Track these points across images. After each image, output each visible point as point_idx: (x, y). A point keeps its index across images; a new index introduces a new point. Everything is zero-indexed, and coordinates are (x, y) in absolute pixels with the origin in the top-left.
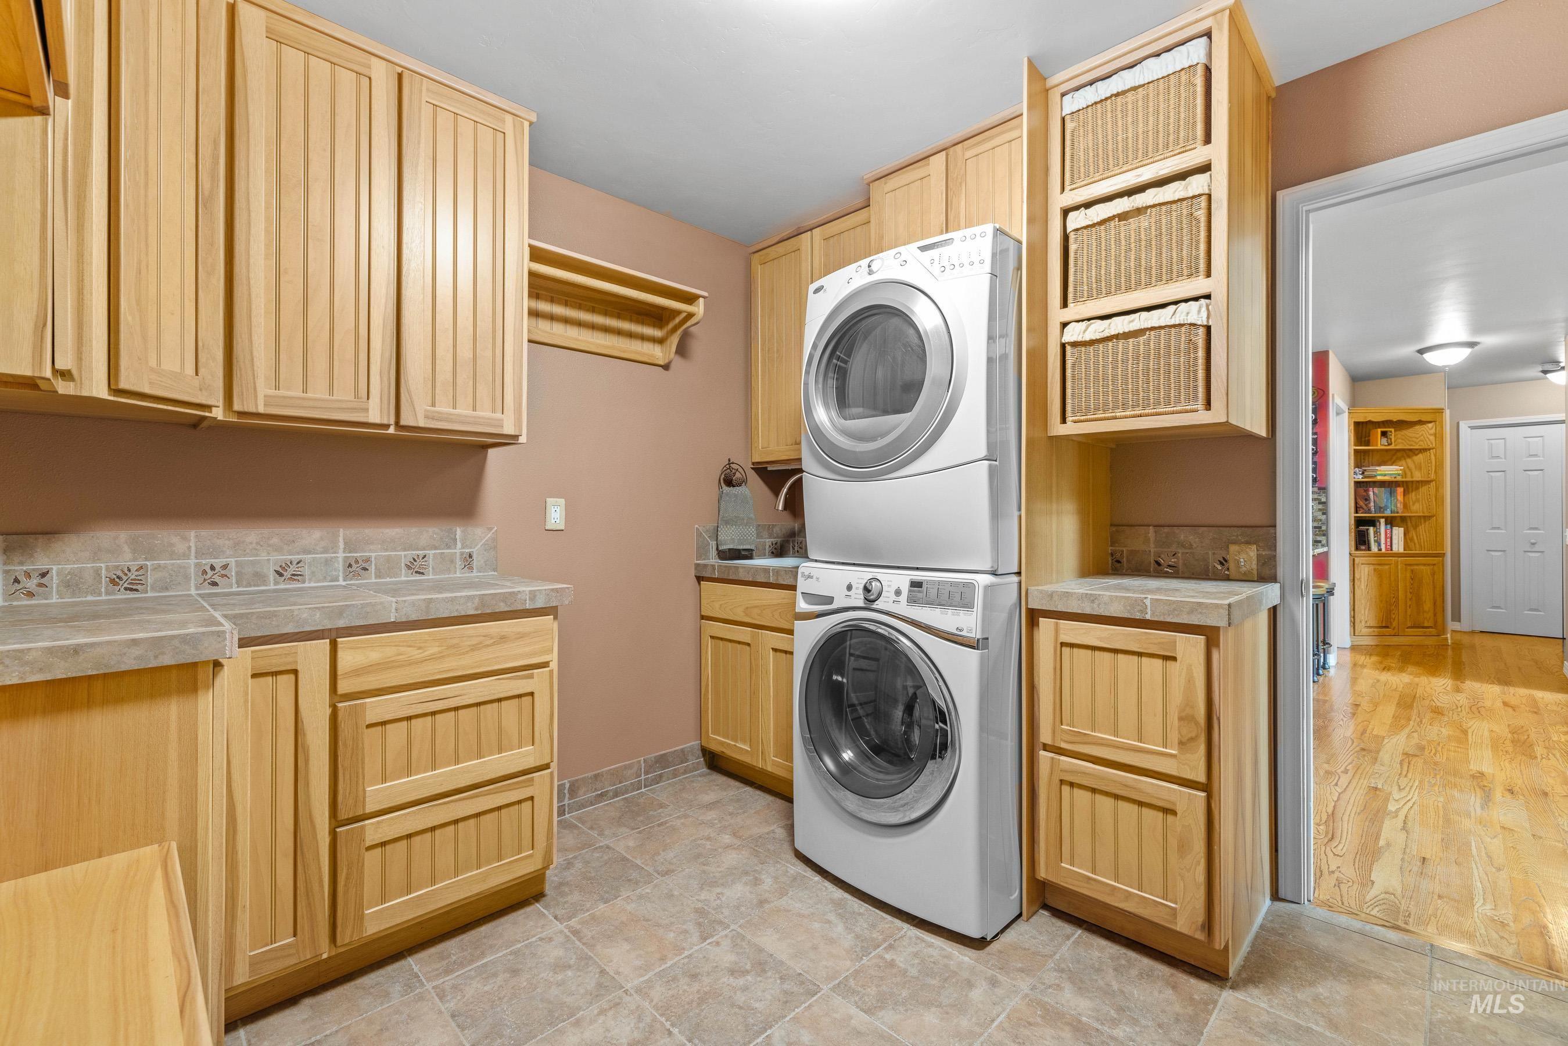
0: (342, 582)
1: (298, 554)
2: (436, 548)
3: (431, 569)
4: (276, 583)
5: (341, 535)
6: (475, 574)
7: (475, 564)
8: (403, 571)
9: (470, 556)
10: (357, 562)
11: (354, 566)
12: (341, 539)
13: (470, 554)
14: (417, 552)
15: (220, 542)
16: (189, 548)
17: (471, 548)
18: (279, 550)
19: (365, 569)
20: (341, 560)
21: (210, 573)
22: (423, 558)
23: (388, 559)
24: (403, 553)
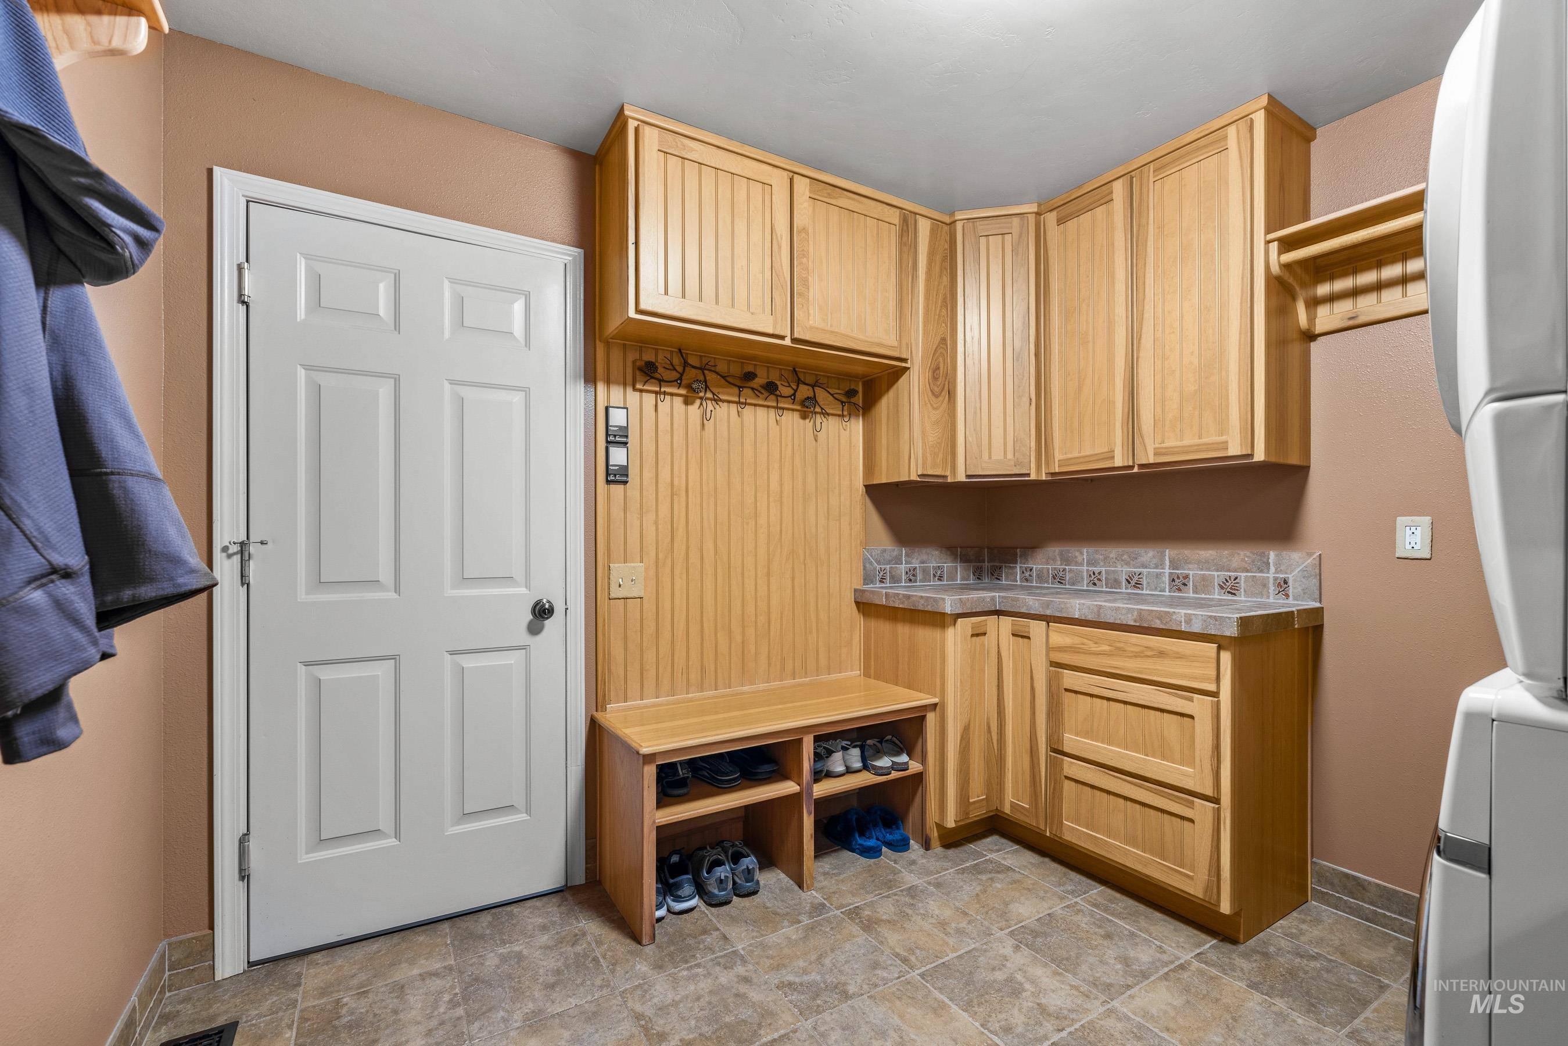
0: (1167, 593)
1: (1139, 568)
2: (1247, 571)
3: (1242, 590)
4: (1126, 588)
5: (1167, 555)
6: (1291, 601)
7: (1291, 591)
8: (1216, 590)
9: (1286, 582)
10: (1178, 578)
11: (1177, 581)
12: (1167, 558)
13: (1285, 580)
14: (1229, 573)
15: (1097, 556)
16: (1084, 559)
17: (1286, 573)
18: (1128, 564)
19: (1185, 584)
20: (1167, 575)
21: (1093, 576)
22: (1235, 580)
23: (1204, 578)
24: (1216, 573)
